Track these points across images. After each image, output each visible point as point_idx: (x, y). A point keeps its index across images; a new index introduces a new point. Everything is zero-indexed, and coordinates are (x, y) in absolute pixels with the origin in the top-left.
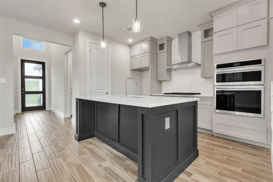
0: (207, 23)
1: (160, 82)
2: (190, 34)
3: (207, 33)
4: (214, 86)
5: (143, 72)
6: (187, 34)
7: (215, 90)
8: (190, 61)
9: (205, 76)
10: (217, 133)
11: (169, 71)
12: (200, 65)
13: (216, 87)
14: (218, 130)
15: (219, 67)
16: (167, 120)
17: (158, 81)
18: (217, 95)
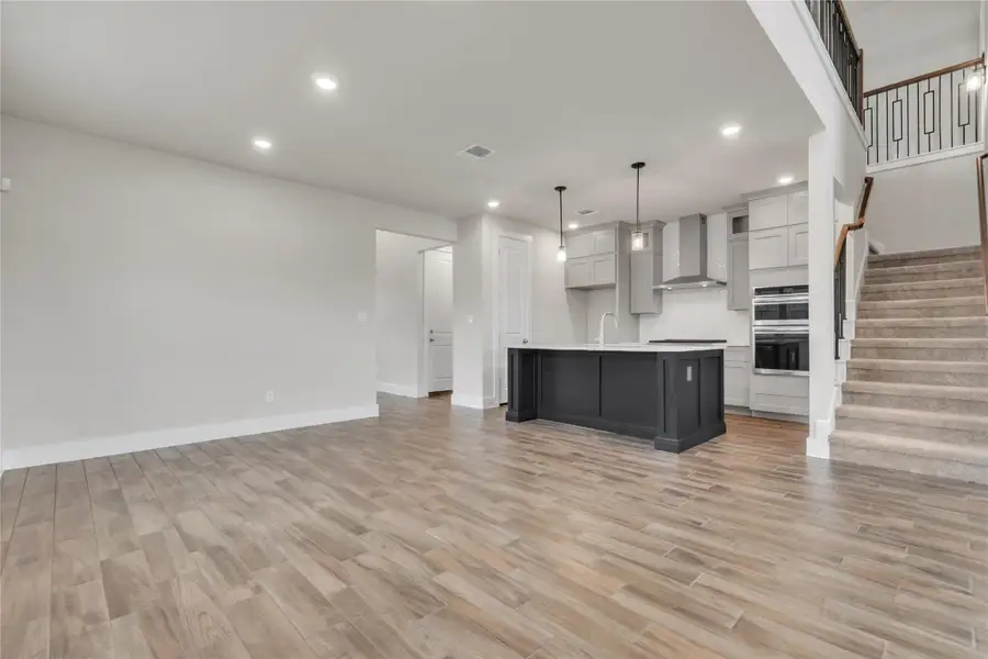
0: (737, 205)
1: (637, 316)
2: (703, 219)
3: (739, 224)
4: (751, 326)
5: (592, 293)
6: (699, 220)
7: (754, 333)
8: (703, 276)
9: (736, 306)
10: (757, 411)
11: (658, 293)
12: (724, 284)
13: (754, 328)
14: (758, 405)
15: (759, 292)
16: (689, 369)
17: (633, 314)
18: (757, 344)
